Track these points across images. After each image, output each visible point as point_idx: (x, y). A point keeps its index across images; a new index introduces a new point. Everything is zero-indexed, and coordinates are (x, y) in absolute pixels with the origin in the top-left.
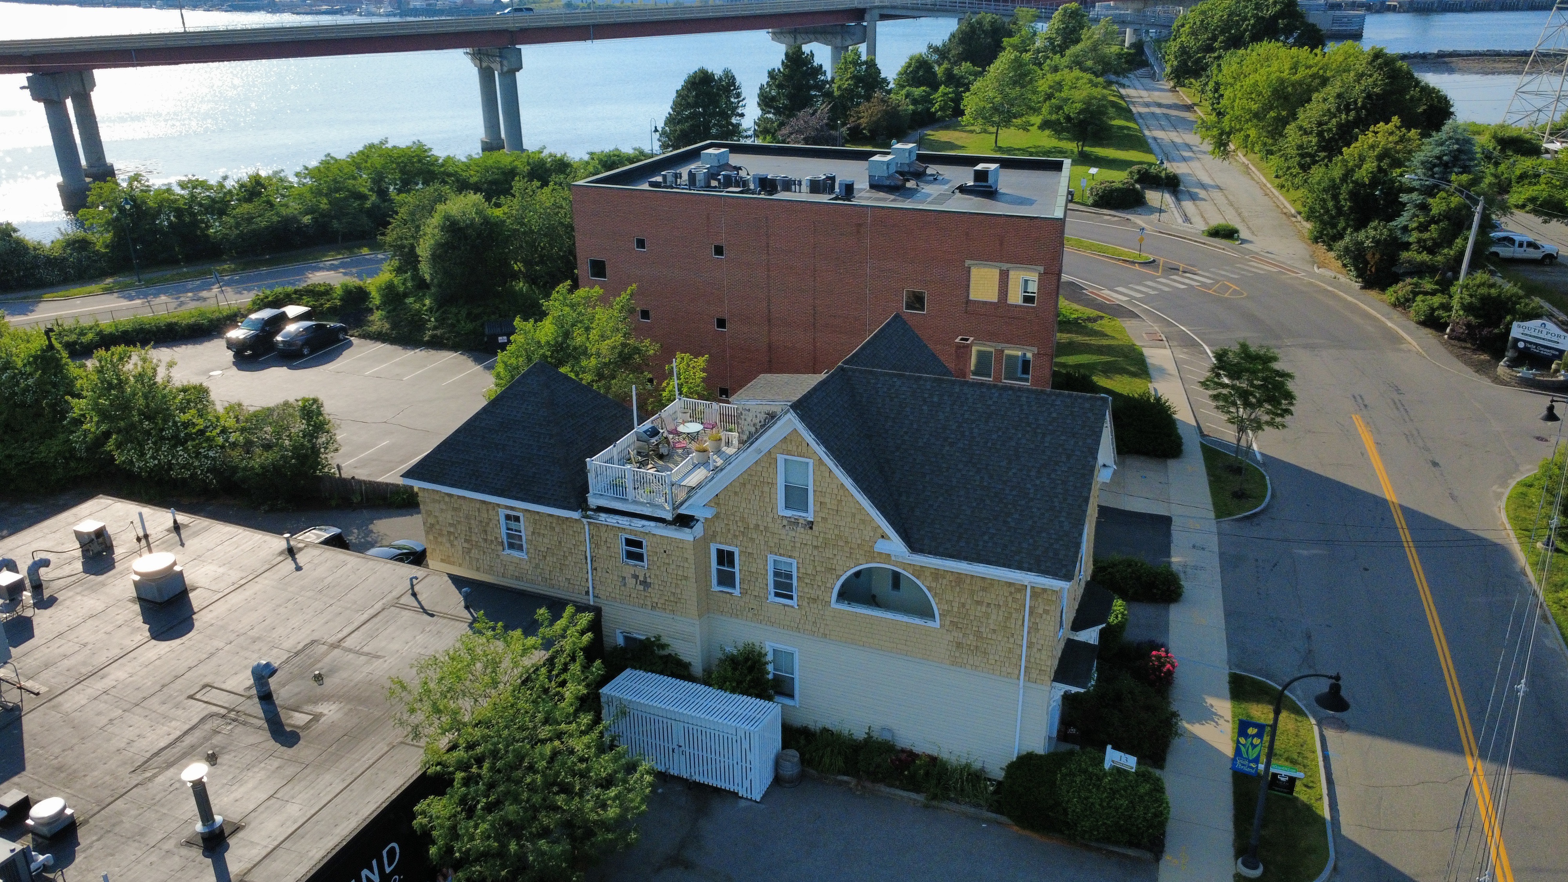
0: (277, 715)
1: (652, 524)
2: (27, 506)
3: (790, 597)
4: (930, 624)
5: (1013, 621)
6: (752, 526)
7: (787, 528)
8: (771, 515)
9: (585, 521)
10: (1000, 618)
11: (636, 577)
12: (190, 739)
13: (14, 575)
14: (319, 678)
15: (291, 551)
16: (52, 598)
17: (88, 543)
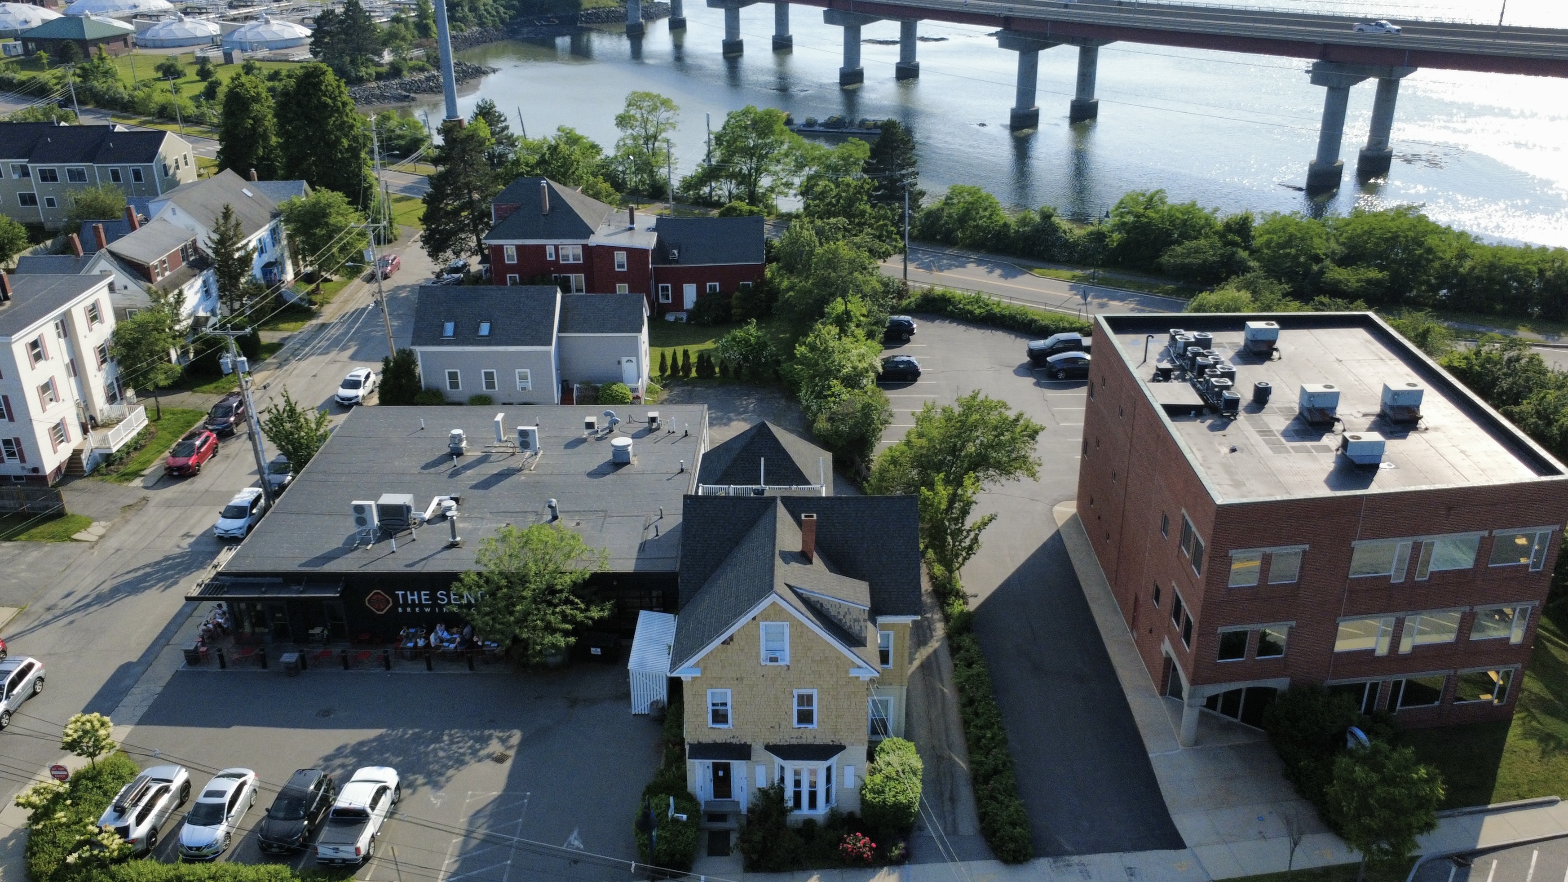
12: (518, 515)
13: (595, 420)
14: (578, 524)
15: (682, 471)
16: (605, 439)
17: (650, 423)
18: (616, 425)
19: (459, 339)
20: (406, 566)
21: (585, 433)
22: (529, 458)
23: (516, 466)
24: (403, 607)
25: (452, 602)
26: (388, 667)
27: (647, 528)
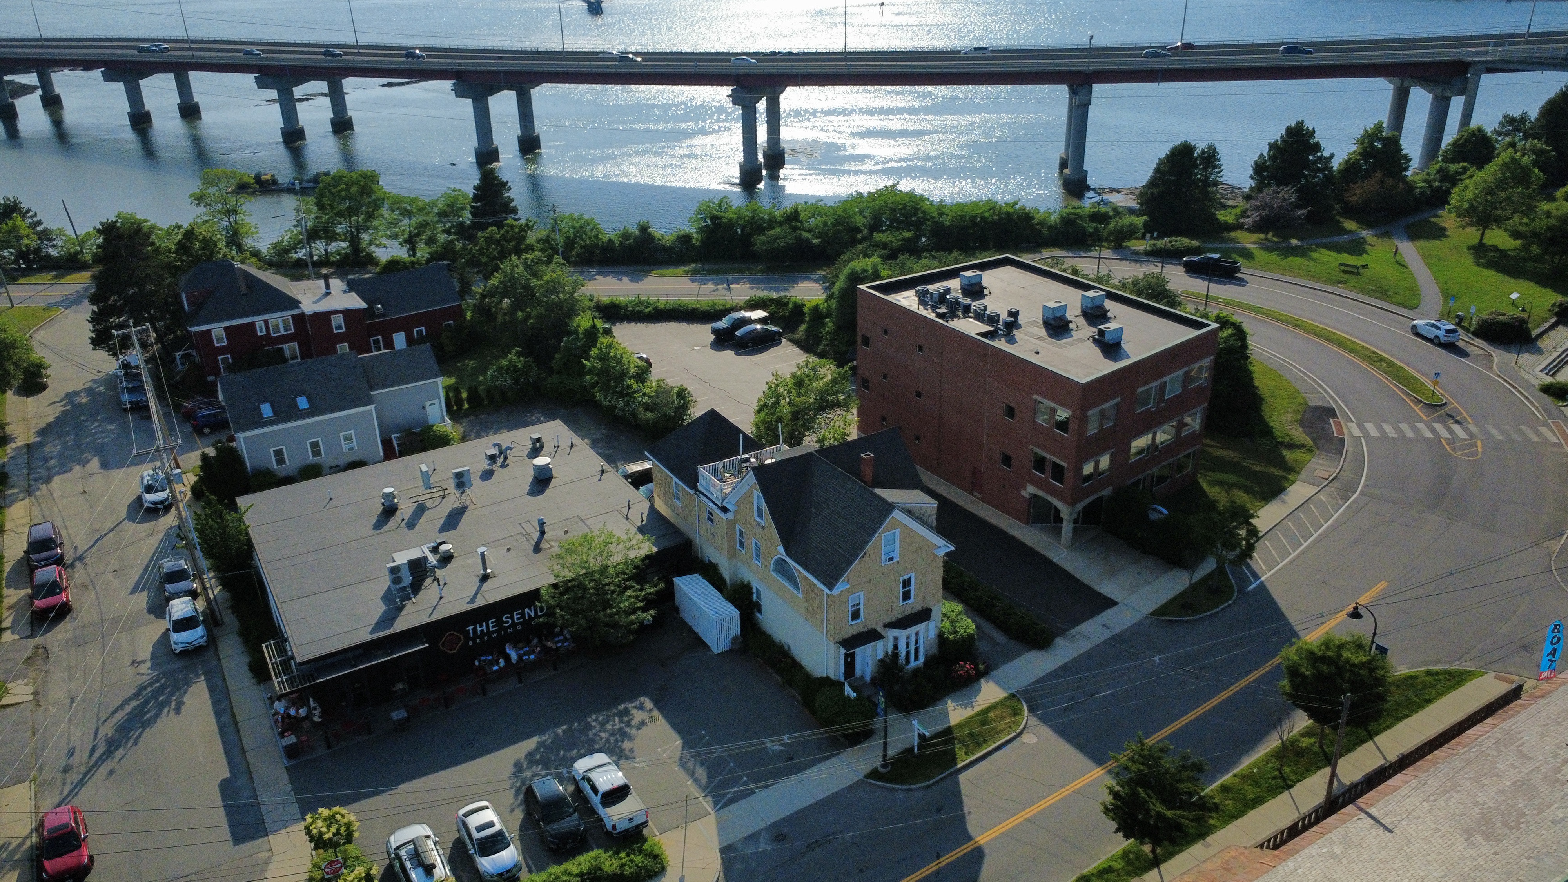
0: (541, 541)
1: (714, 506)
3: (759, 562)
4: (798, 595)
5: (822, 605)
6: (747, 521)
7: (757, 527)
8: (752, 518)
9: (695, 496)
10: (817, 602)
11: (710, 530)
12: (508, 540)
13: (494, 451)
14: (566, 532)
15: (603, 472)
16: (508, 465)
17: (534, 444)
18: (508, 451)
19: (281, 416)
20: (468, 603)
21: (485, 465)
22: (461, 496)
23: (457, 505)
24: (474, 640)
25: (516, 621)
26: (484, 693)
27: (627, 519)
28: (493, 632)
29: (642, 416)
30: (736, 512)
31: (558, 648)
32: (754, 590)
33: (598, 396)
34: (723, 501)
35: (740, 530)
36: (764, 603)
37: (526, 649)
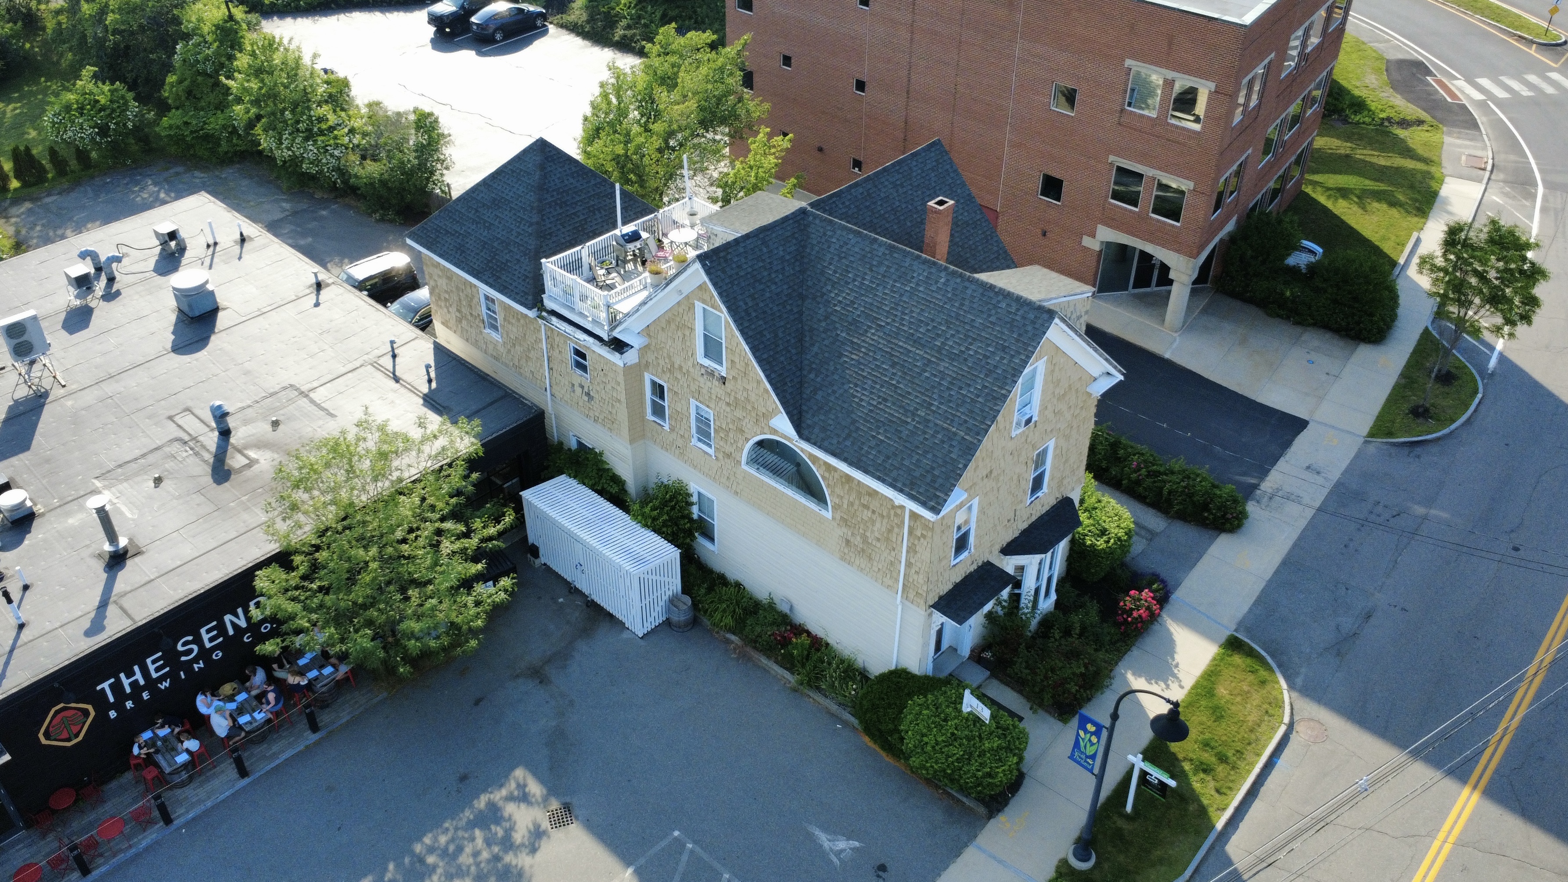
0: (225, 452)
1: (591, 340)
2: (197, 173)
3: (710, 446)
4: (823, 512)
5: (895, 535)
6: (676, 366)
7: (705, 377)
8: (692, 360)
9: (540, 321)
10: (884, 529)
11: (582, 387)
12: (151, 458)
13: (84, 268)
14: (275, 424)
15: (319, 286)
16: (118, 293)
17: (164, 244)
18: (114, 265)
21: (69, 298)
22: (29, 372)
23: (23, 392)
24: (119, 706)
25: (208, 645)
26: (167, 820)
27: (397, 380)
28: (161, 679)
29: (357, 170)
30: (644, 350)
31: (310, 685)
32: (695, 499)
33: (266, 142)
34: (612, 329)
35: (654, 383)
36: (719, 523)
37: (242, 697)
